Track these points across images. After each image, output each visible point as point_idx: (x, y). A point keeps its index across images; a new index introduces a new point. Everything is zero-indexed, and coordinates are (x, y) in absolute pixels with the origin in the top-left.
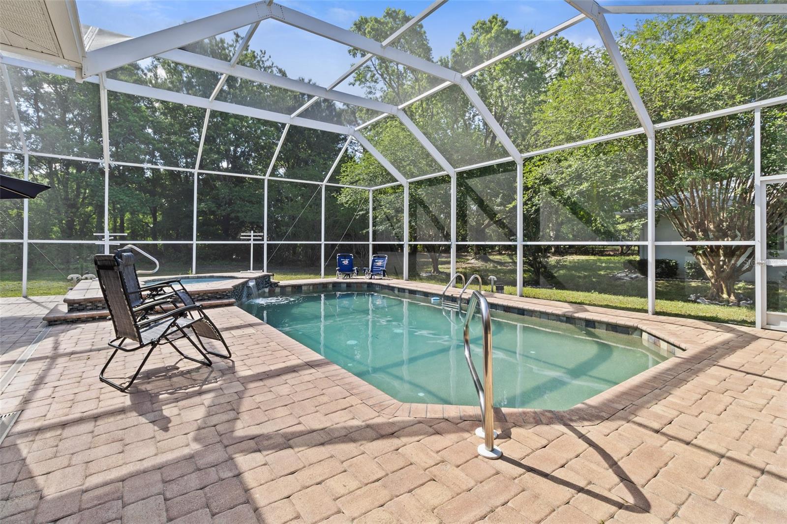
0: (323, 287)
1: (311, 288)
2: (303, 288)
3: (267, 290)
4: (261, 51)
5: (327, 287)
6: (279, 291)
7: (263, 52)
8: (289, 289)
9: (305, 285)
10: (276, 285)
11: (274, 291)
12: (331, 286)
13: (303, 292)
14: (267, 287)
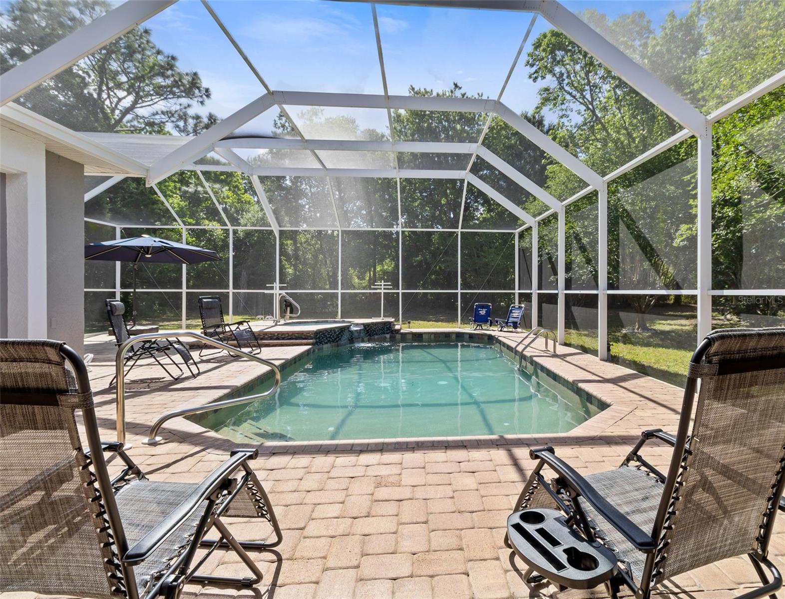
0: (446, 337)
1: (432, 336)
2: (424, 335)
3: (388, 336)
4: (479, 94)
5: (449, 337)
6: (400, 337)
7: (480, 95)
8: (410, 337)
9: (425, 333)
10: (398, 331)
11: (395, 337)
12: (454, 336)
13: (424, 340)
14: (388, 333)
